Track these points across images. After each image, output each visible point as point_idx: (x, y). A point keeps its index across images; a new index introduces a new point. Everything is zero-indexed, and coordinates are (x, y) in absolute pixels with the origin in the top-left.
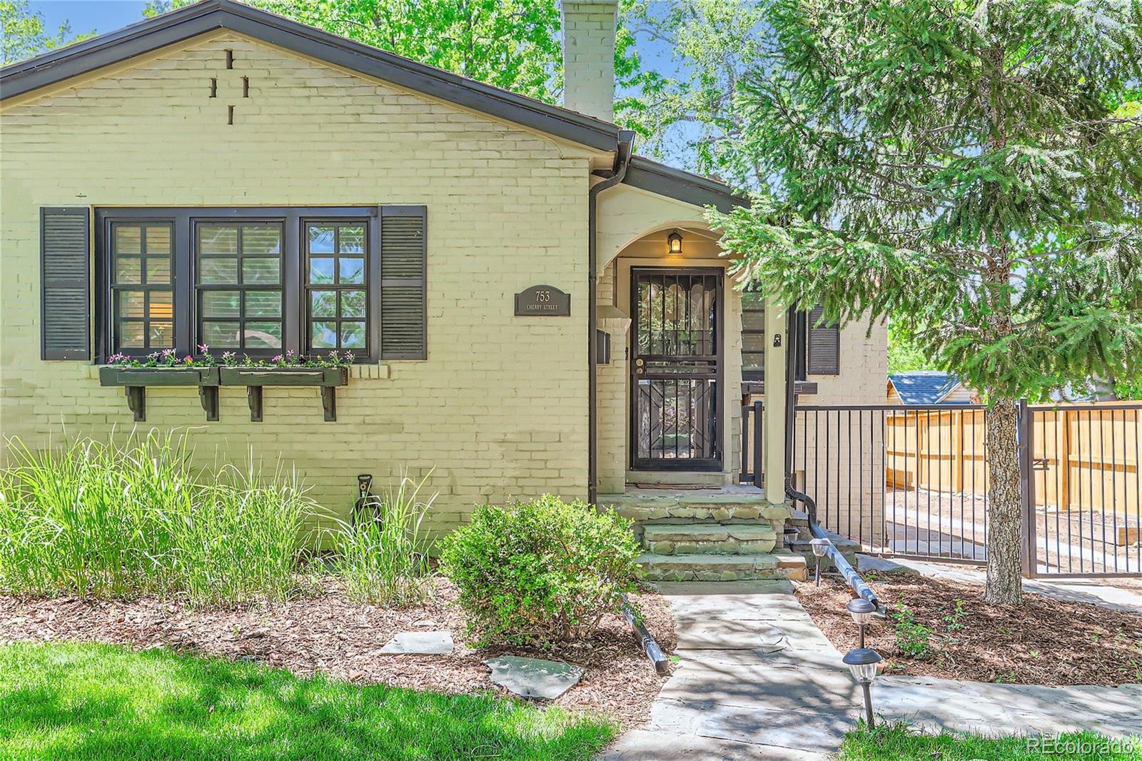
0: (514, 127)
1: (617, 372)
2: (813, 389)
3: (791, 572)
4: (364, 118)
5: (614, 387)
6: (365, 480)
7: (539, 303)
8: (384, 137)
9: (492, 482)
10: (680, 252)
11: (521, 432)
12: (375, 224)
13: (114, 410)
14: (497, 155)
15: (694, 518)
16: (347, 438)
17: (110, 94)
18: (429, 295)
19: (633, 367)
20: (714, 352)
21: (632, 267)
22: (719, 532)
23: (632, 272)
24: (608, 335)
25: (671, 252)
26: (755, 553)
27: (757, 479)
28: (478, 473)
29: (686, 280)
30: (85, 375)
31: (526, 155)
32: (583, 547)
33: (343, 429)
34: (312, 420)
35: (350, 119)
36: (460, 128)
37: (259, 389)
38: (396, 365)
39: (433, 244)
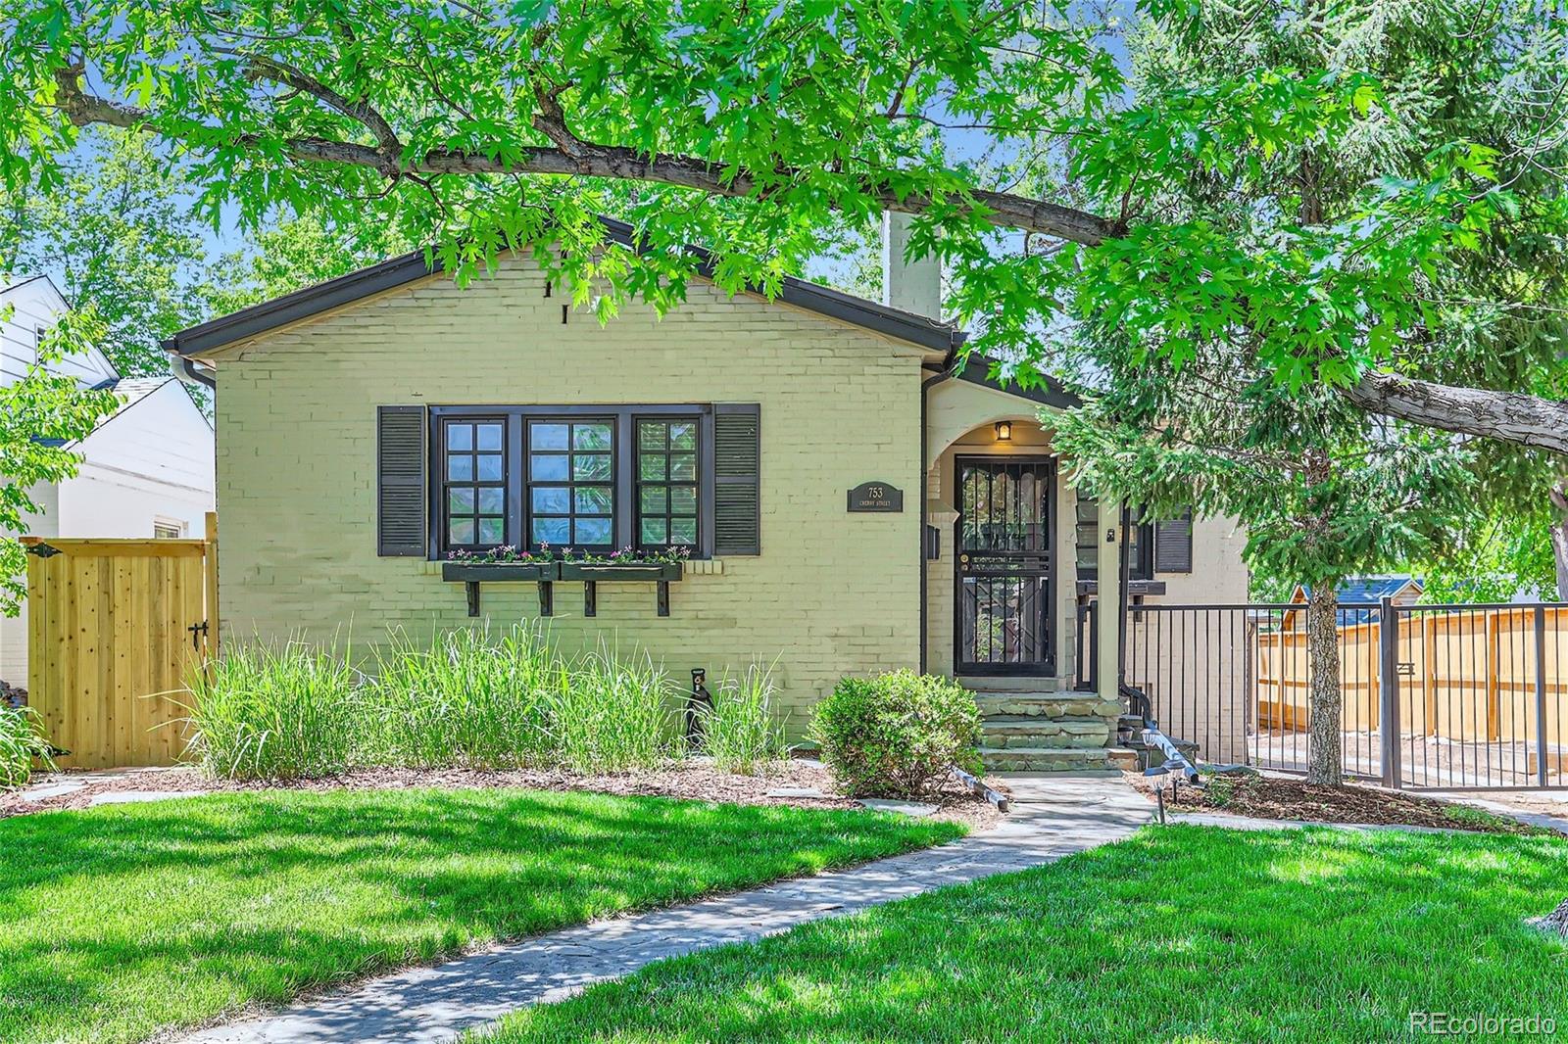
0: (846, 326)
1: (944, 567)
2: (1160, 589)
3: (1122, 762)
4: (696, 317)
5: (941, 584)
6: (699, 674)
7: (872, 499)
8: (718, 336)
9: (824, 676)
10: (1009, 438)
11: (854, 627)
12: (708, 422)
13: (448, 606)
14: (830, 353)
15: (1025, 714)
16: (679, 632)
17: (446, 294)
18: (763, 491)
19: (957, 563)
20: (1046, 548)
21: (956, 455)
22: (1050, 727)
23: (956, 460)
24: (938, 531)
25: (999, 439)
26: (1088, 747)
27: (1092, 686)
28: (811, 667)
29: (1015, 468)
30: (421, 570)
31: (858, 353)
32: (935, 712)
33: (675, 623)
34: (645, 615)
35: (684, 318)
36: (792, 326)
37: (594, 584)
38: (730, 561)
39: (765, 441)
